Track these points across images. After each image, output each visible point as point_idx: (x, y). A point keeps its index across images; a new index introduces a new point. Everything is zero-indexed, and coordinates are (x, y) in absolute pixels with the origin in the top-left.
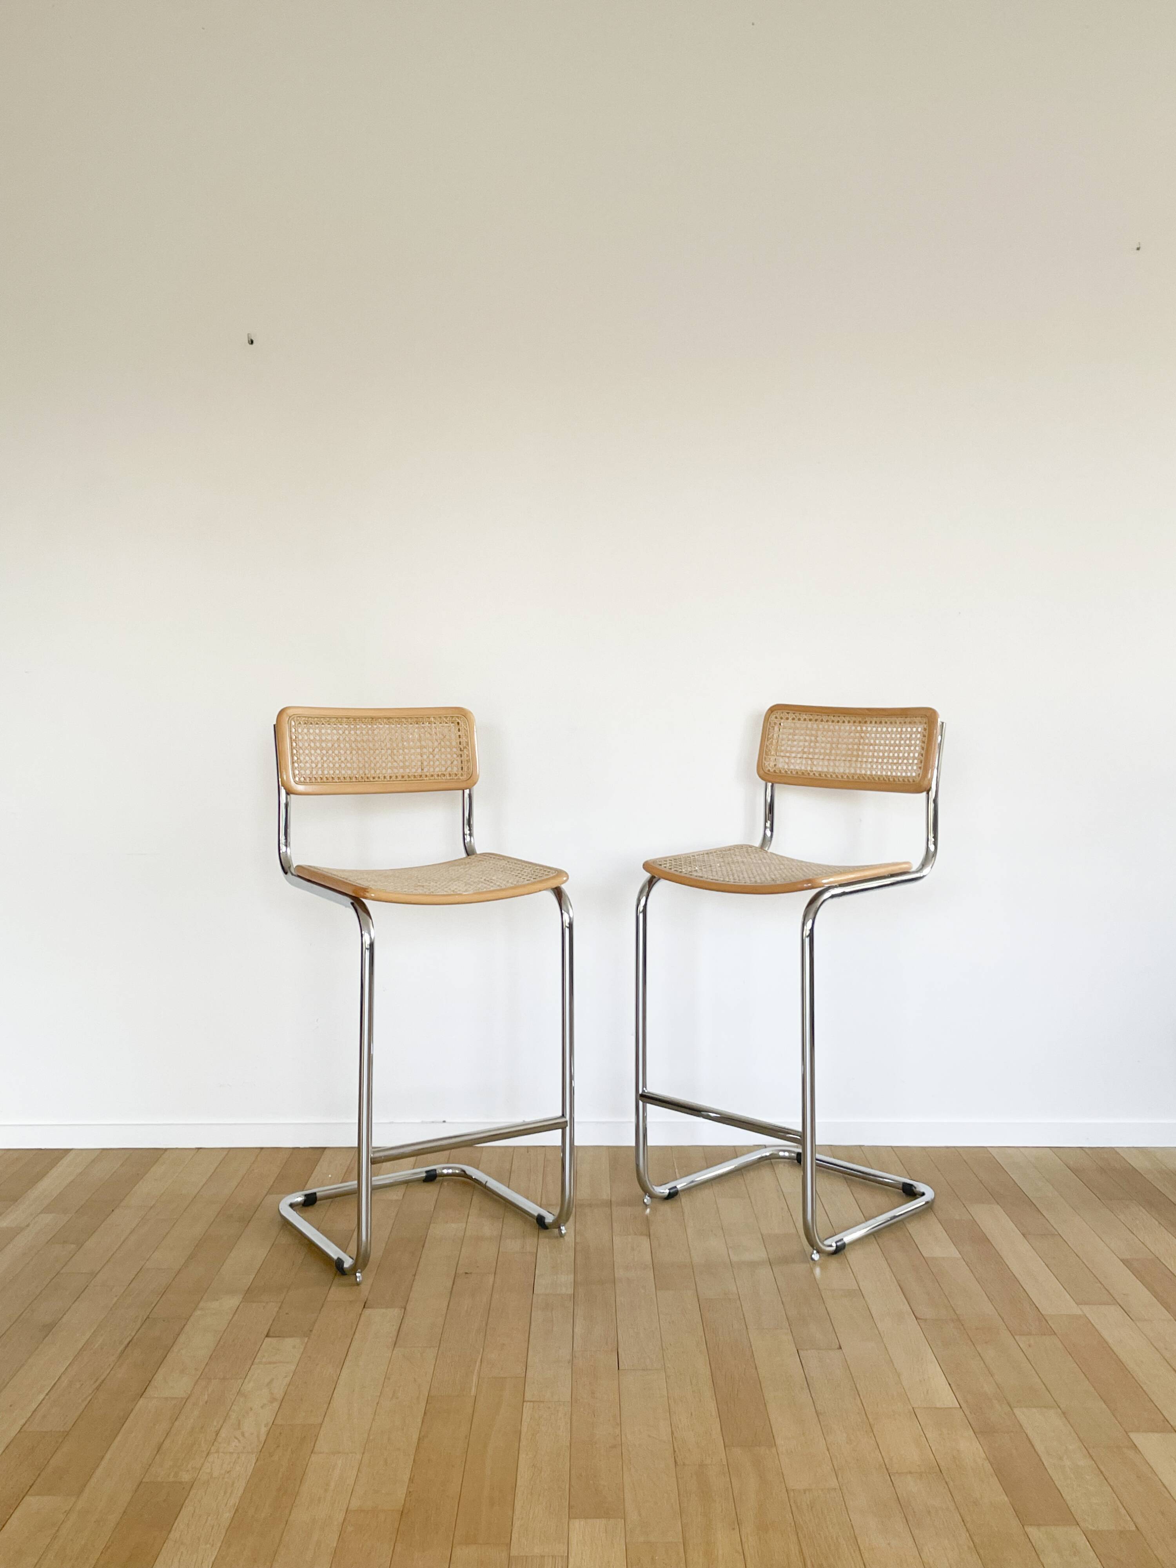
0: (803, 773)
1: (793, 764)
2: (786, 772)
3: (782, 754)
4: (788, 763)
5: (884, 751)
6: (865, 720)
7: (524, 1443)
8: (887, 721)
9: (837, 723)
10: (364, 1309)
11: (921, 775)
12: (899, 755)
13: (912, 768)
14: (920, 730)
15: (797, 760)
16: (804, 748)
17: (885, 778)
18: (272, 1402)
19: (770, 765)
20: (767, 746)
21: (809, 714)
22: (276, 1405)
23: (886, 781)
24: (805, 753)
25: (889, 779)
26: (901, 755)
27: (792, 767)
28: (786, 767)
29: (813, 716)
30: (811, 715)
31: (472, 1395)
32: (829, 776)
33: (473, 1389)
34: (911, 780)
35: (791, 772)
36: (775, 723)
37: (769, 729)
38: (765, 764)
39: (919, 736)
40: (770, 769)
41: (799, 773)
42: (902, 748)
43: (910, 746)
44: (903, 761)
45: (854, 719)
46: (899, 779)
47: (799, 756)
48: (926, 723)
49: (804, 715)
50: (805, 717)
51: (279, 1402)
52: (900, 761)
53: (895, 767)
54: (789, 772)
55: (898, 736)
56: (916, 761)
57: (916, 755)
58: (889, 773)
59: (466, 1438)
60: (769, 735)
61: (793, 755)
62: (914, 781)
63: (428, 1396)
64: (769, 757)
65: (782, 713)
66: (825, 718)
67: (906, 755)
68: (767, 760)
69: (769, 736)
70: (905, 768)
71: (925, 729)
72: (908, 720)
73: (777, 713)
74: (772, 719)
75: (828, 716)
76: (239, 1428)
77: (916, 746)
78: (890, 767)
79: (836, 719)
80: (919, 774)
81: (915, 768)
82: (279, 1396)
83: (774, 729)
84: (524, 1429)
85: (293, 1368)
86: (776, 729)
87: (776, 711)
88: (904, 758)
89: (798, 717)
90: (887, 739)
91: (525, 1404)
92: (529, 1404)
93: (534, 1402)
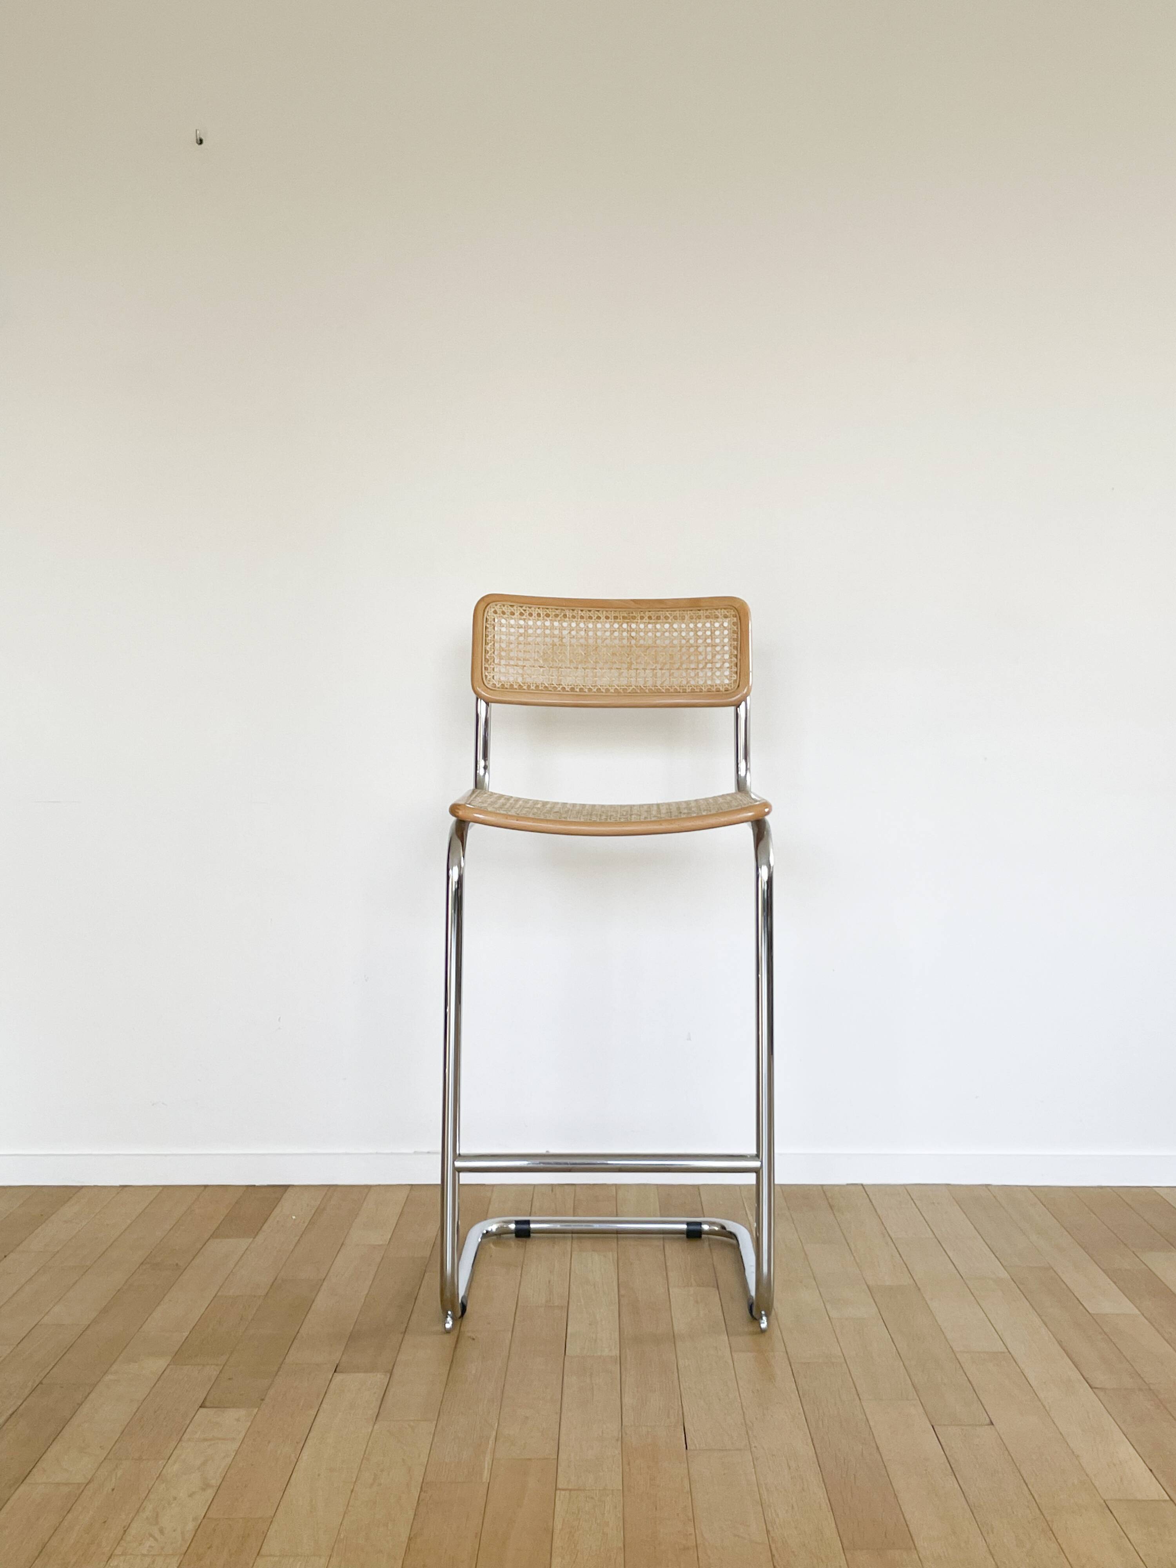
7: (557, 1543)
10: (335, 1373)
18: (203, 1490)
22: (210, 1493)
31: (484, 1480)
33: (486, 1474)
51: (215, 1489)
59: (476, 1537)
63: (423, 1482)
76: (156, 1524)
82: (215, 1482)
84: (558, 1525)
85: (236, 1446)
91: (558, 1492)
92: (563, 1492)
93: (570, 1490)
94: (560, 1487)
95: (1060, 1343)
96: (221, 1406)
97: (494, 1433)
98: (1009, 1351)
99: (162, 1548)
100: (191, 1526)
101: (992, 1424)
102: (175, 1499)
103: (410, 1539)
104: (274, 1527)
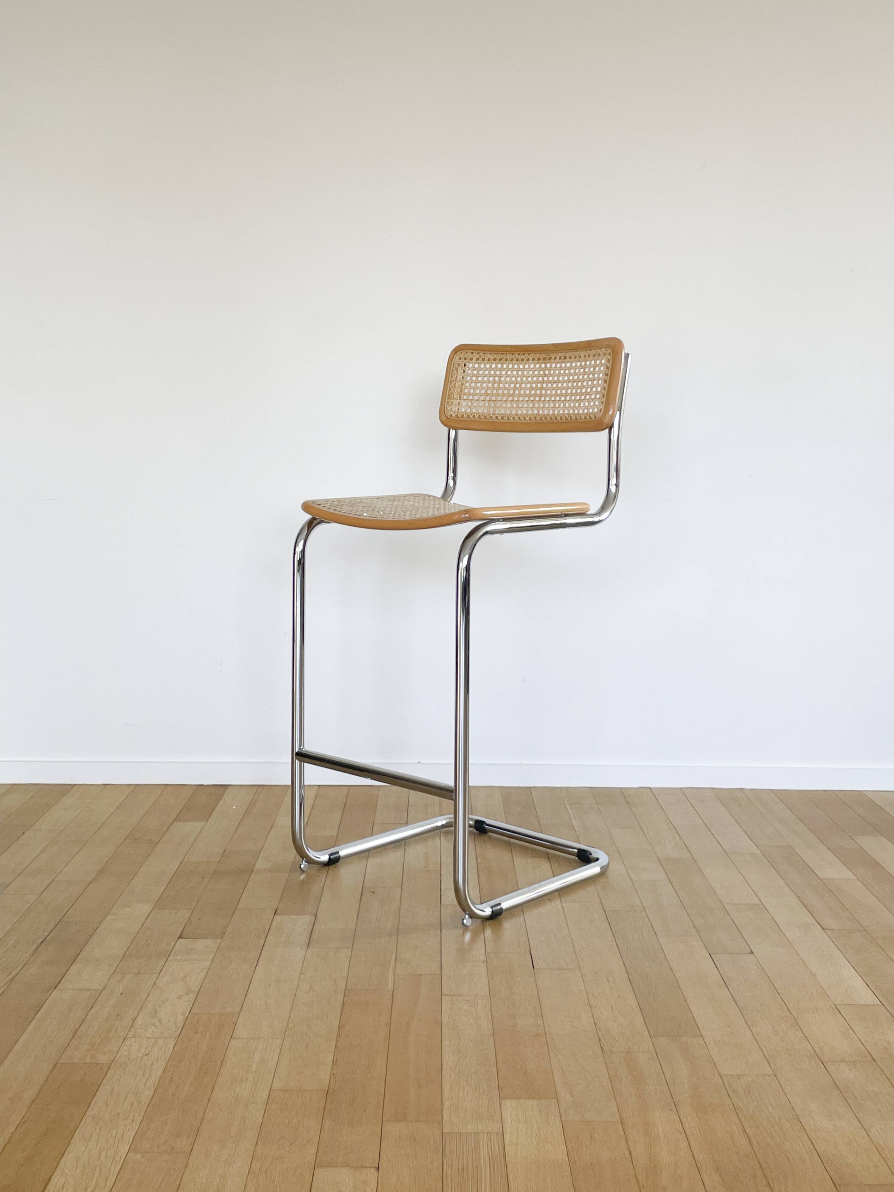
0: (485, 417)
1: (475, 407)
2: (468, 416)
3: (465, 397)
4: (470, 407)
5: (567, 389)
6: (549, 356)
7: (446, 1031)
8: (571, 355)
9: (521, 362)
11: (602, 410)
12: (581, 391)
13: (594, 404)
14: (603, 362)
15: (480, 403)
16: (488, 390)
17: (567, 417)
18: (187, 994)
19: (453, 410)
20: (450, 389)
21: (493, 354)
22: (192, 997)
23: (568, 420)
24: (487, 395)
25: (571, 417)
26: (584, 390)
27: (474, 411)
28: (469, 410)
29: (498, 355)
30: (496, 354)
31: (389, 989)
32: (512, 419)
33: (390, 985)
34: (593, 417)
35: (474, 416)
36: (459, 365)
37: (453, 371)
38: (447, 408)
39: (602, 368)
40: (453, 414)
41: (481, 417)
42: (585, 384)
43: (593, 380)
44: (585, 397)
45: (538, 356)
46: (581, 417)
47: (482, 398)
48: (609, 354)
49: (489, 355)
50: (489, 356)
51: (195, 994)
52: (583, 397)
53: (577, 405)
54: (471, 417)
55: (582, 370)
56: (598, 396)
57: (599, 389)
58: (571, 412)
59: (387, 1026)
60: (452, 377)
61: (476, 398)
62: (595, 418)
63: (345, 990)
64: (452, 401)
65: (467, 353)
66: (509, 357)
67: (589, 390)
68: (449, 404)
69: (453, 379)
70: (587, 404)
71: (609, 361)
72: (593, 352)
73: (461, 353)
74: (456, 360)
75: (513, 354)
76: (156, 1017)
77: (599, 380)
78: (572, 405)
79: (521, 357)
80: (601, 409)
81: (597, 403)
82: (196, 989)
83: (457, 371)
84: (445, 1019)
85: (207, 964)
86: (460, 371)
87: (460, 352)
88: (587, 393)
89: (482, 357)
90: (570, 374)
91: (443, 997)
92: (446, 997)
93: (452, 995)
94: (445, 994)
95: (799, 898)
96: (194, 936)
97: (394, 957)
98: (762, 904)
99: (162, 1033)
100: (181, 1019)
101: (753, 953)
102: (167, 1000)
103: (339, 1027)
104: (240, 1020)
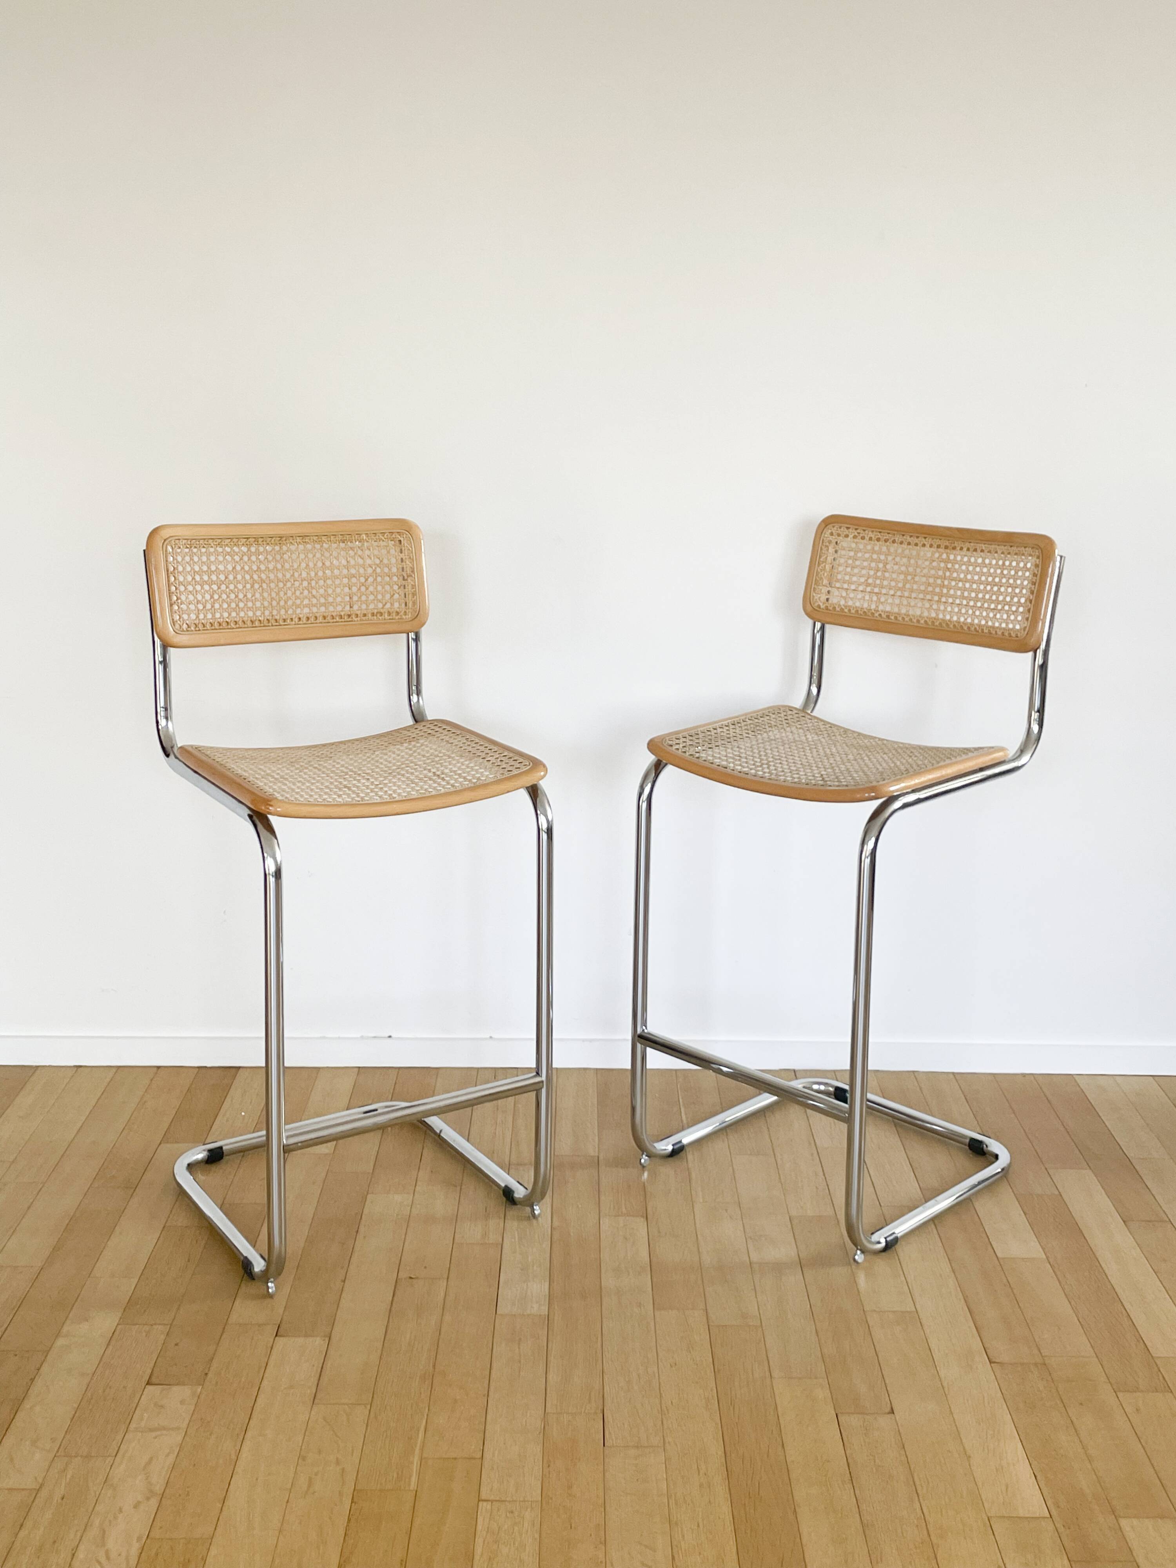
0: (865, 614)
1: (852, 599)
2: (842, 608)
3: (838, 585)
4: (845, 598)
6: (953, 545)
8: (983, 548)
9: (914, 547)
11: (1026, 628)
12: (997, 598)
13: (1016, 618)
14: (1028, 565)
15: (858, 594)
16: (868, 578)
19: (820, 598)
20: (818, 572)
21: (876, 531)
23: (978, 631)
24: (868, 585)
25: (983, 629)
26: (1001, 598)
27: (850, 604)
28: (842, 602)
29: (882, 534)
30: (880, 532)
32: (900, 619)
34: (1013, 635)
35: (850, 610)
36: (830, 542)
37: (821, 548)
38: (813, 595)
39: (1027, 574)
40: (821, 604)
41: (859, 612)
42: (1002, 589)
43: (1014, 587)
44: (1003, 607)
45: (938, 542)
46: (996, 632)
47: (861, 588)
48: (1038, 556)
49: (870, 533)
50: (871, 535)
52: (1000, 607)
53: (991, 615)
54: (846, 609)
56: (1021, 609)
57: (1023, 600)
60: (820, 557)
61: (853, 587)
62: (1016, 635)
64: (820, 587)
65: (840, 528)
67: (1008, 599)
68: (816, 591)
69: (821, 560)
70: (1005, 616)
71: (1037, 565)
72: (1013, 550)
73: (834, 527)
74: (826, 536)
75: (903, 535)
77: (1022, 588)
79: (914, 540)
80: (1024, 626)
81: (1019, 618)
83: (828, 550)
86: (831, 550)
87: (831, 525)
88: (1005, 603)
89: (862, 535)
